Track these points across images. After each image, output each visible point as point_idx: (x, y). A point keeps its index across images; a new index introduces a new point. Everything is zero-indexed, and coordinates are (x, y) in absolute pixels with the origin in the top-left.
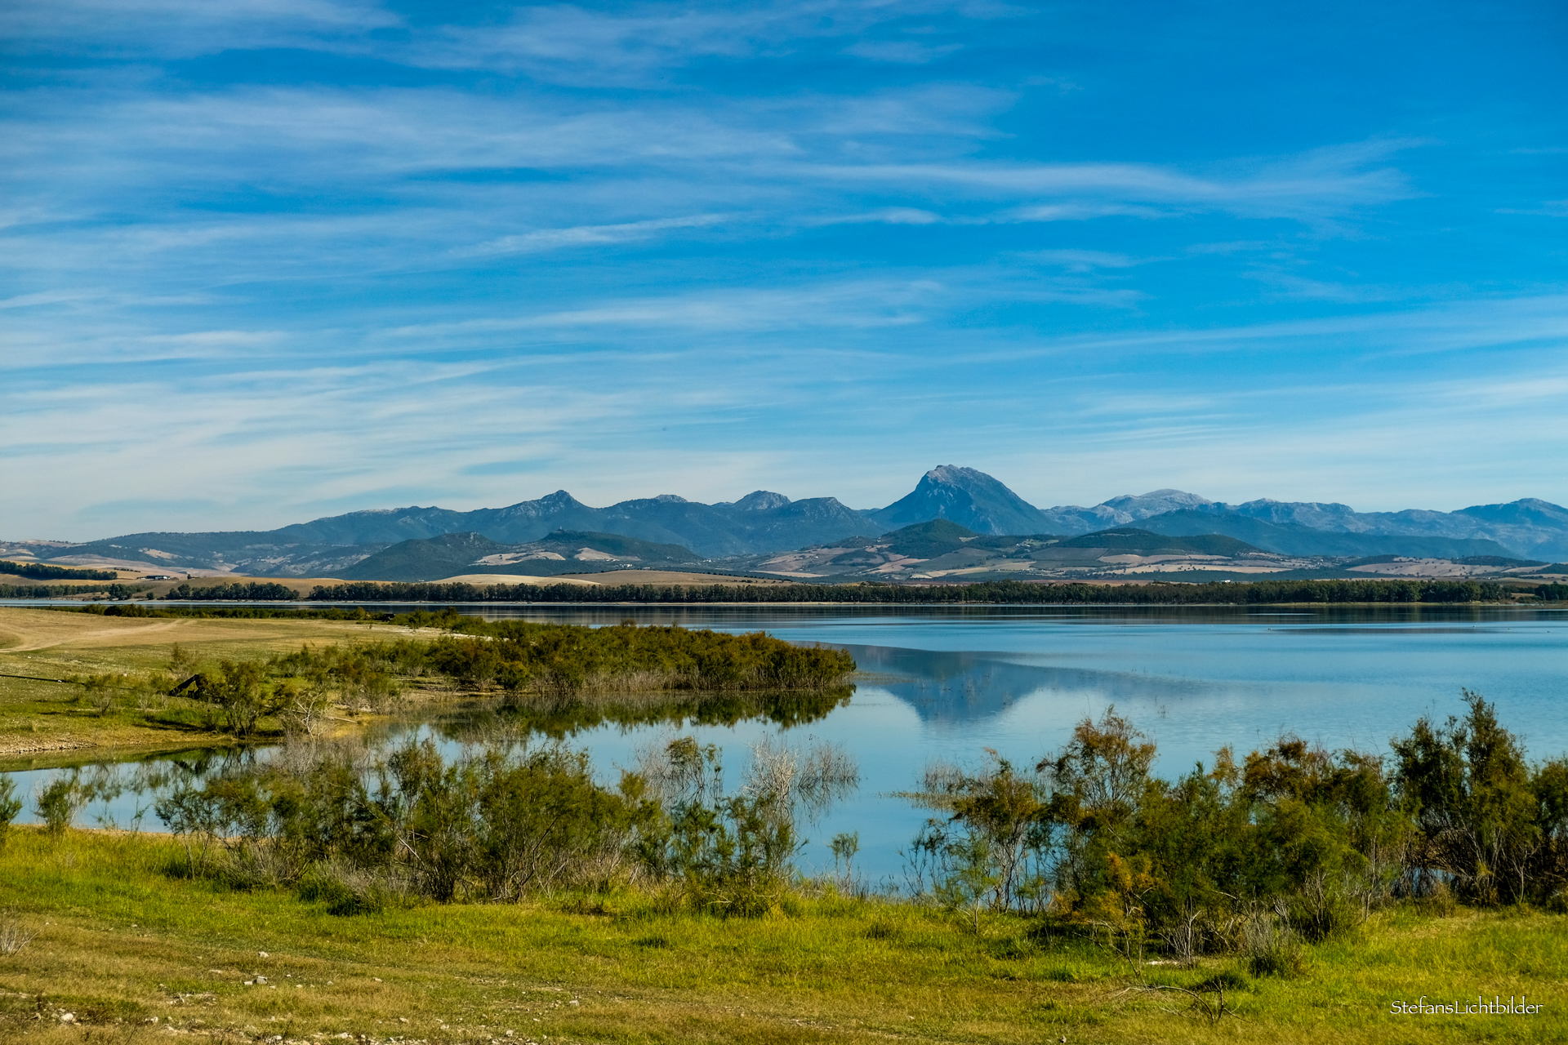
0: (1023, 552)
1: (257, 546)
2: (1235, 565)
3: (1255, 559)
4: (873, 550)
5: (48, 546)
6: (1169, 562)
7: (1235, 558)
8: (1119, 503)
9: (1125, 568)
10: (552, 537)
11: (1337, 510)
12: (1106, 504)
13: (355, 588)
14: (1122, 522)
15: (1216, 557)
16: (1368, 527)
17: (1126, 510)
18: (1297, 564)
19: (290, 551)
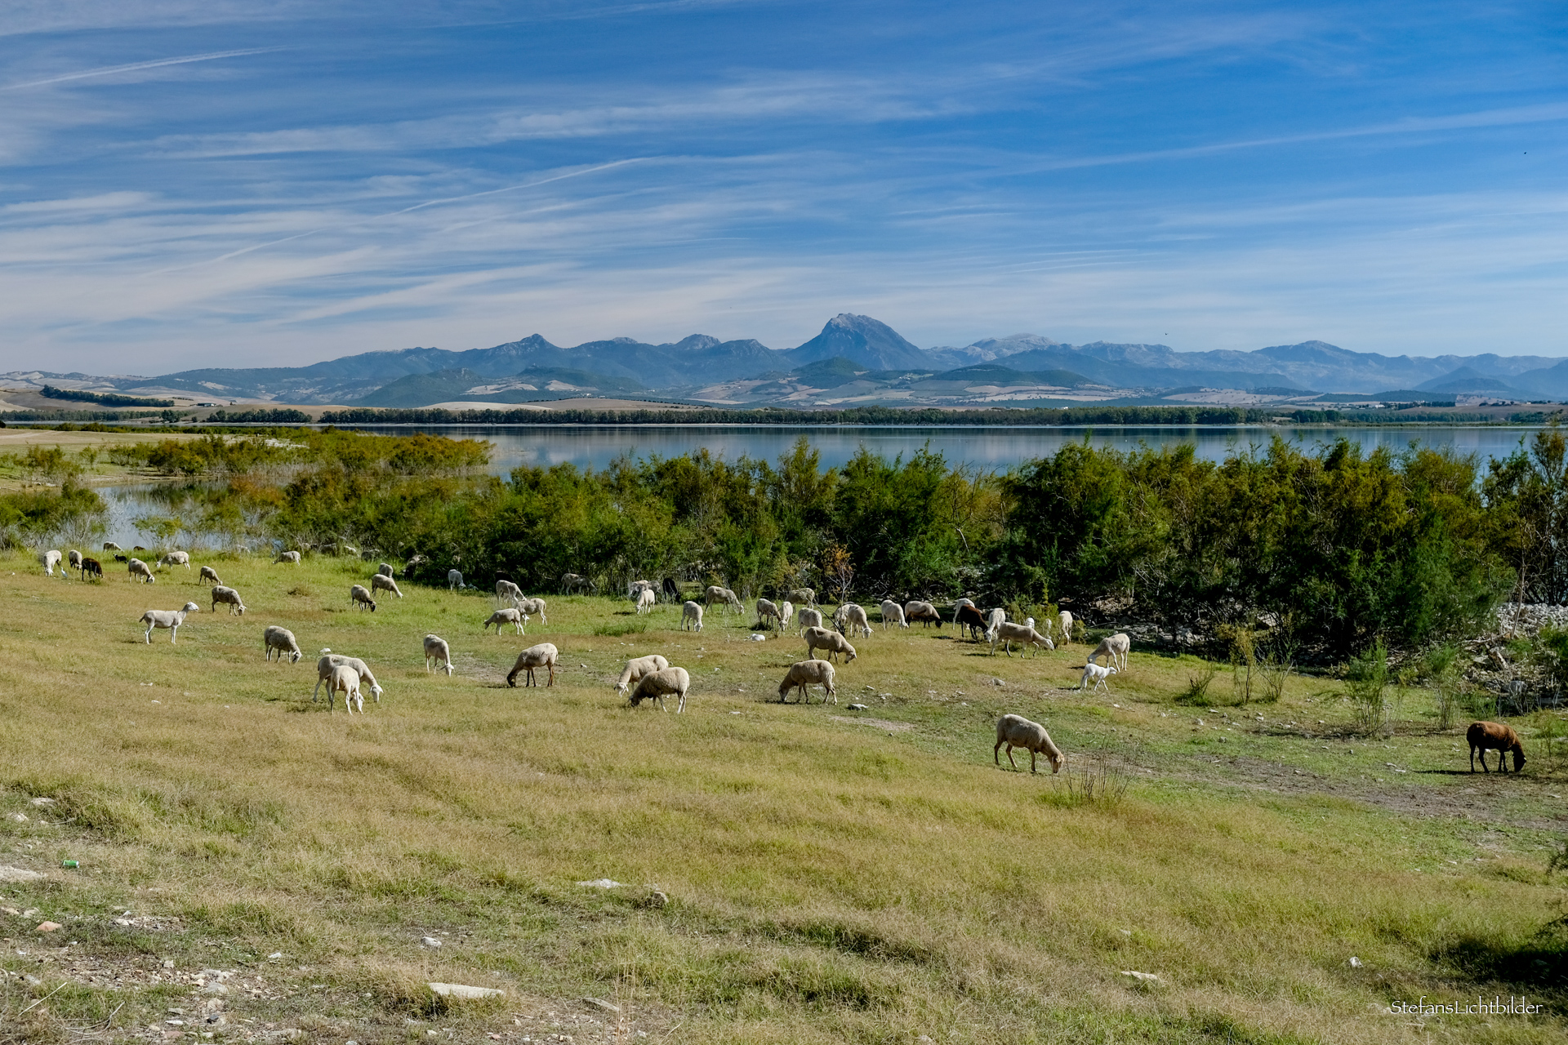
0: (904, 384)
1: (292, 380)
2: (1074, 394)
3: (1090, 389)
4: (784, 382)
5: (126, 380)
6: (1021, 392)
7: (1074, 388)
8: (986, 345)
9: (985, 397)
10: (527, 372)
11: (1160, 350)
12: (975, 345)
13: (356, 413)
14: (988, 360)
15: (1058, 388)
16: (1184, 364)
17: (991, 350)
18: (1123, 393)
19: (318, 383)
